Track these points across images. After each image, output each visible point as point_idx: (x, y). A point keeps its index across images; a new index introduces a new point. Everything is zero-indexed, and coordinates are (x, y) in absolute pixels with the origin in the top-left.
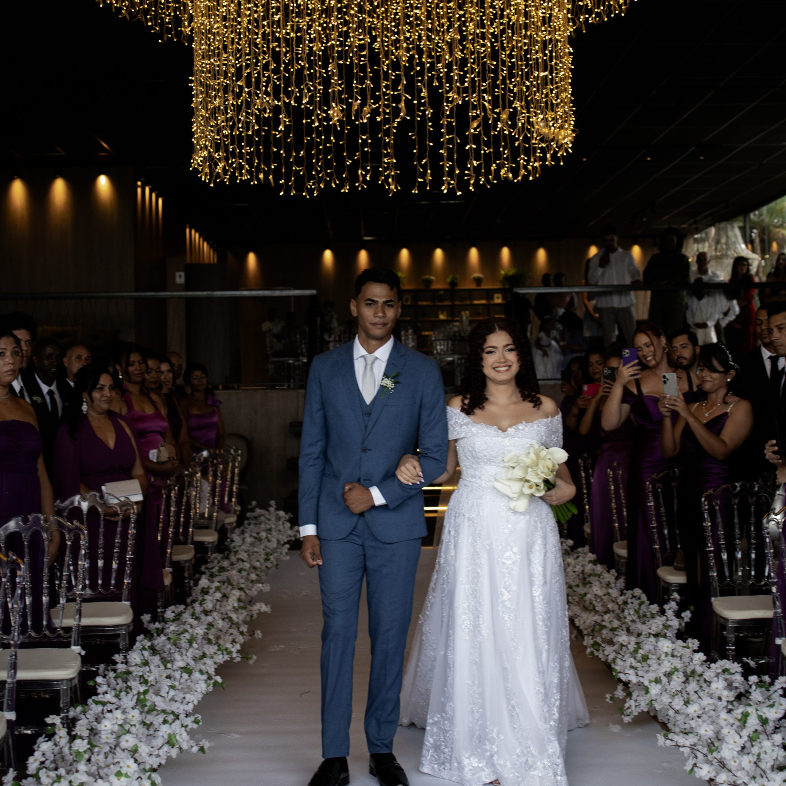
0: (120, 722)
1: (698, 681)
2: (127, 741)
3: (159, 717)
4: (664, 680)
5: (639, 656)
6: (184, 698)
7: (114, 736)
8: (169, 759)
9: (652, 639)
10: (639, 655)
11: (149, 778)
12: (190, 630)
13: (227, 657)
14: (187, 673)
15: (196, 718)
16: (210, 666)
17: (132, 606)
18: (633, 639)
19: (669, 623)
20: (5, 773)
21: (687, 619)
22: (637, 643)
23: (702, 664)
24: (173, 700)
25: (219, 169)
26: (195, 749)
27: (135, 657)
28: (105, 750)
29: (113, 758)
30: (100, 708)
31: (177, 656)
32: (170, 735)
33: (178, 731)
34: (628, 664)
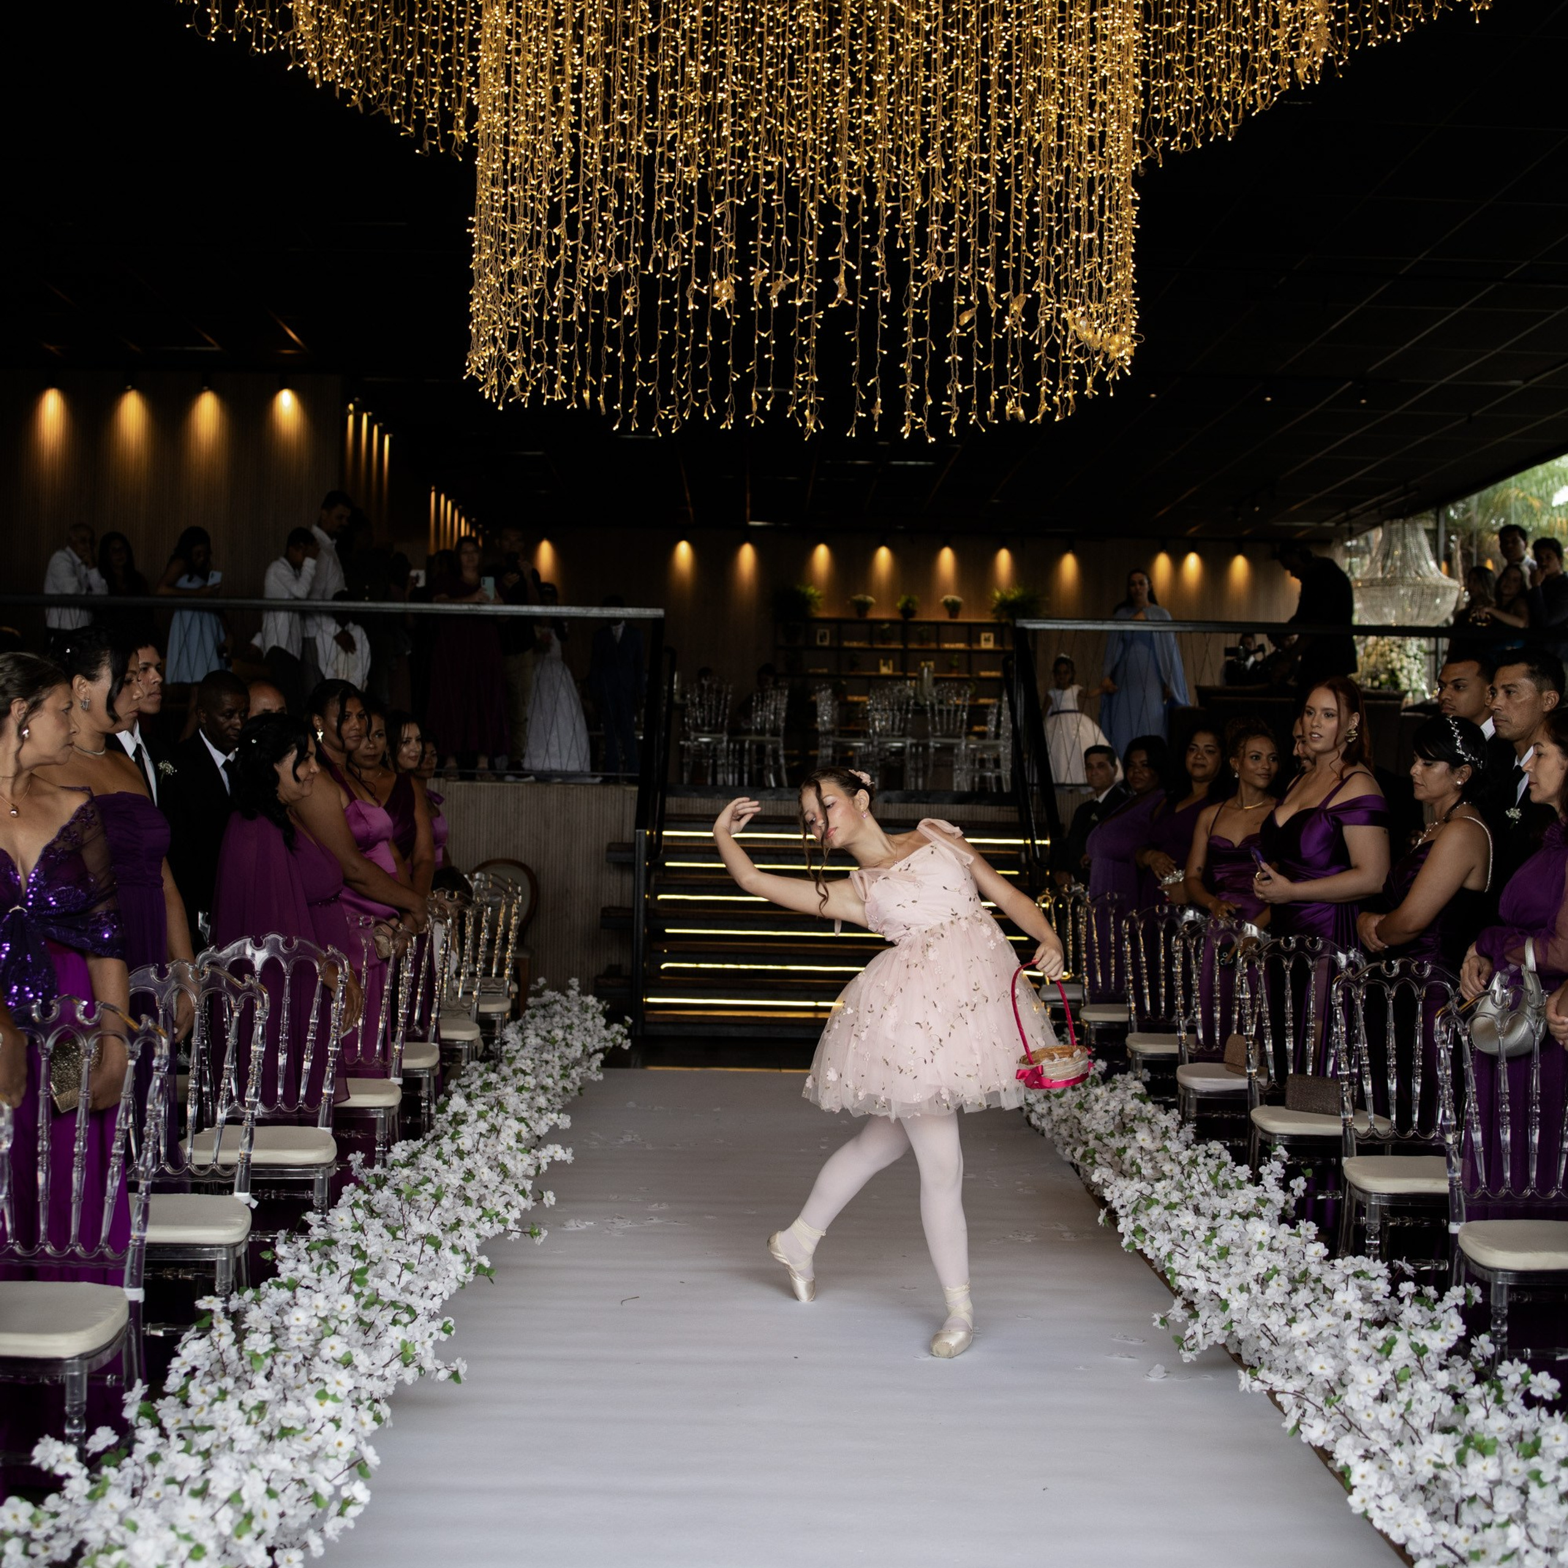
0: (322, 1314)
1: (1313, 1290)
2: (332, 1348)
3: (384, 1313)
4: (1255, 1288)
5: (1213, 1249)
6: (426, 1288)
7: (312, 1337)
8: (400, 1384)
9: (1237, 1220)
10: (1214, 1247)
11: (370, 1408)
12: (435, 1180)
13: (499, 1228)
14: (432, 1244)
15: (445, 1324)
16: (469, 1239)
17: (334, 1134)
18: (1205, 1223)
19: (1266, 1195)
20: (130, 1388)
21: (1299, 1192)
22: (1212, 1229)
23: (1320, 1263)
24: (406, 1289)
25: (514, 381)
26: (443, 1375)
27: (341, 1216)
28: (294, 1361)
29: (309, 1373)
30: (285, 1295)
31: (413, 1219)
32: (404, 1344)
33: (418, 1336)
34: (1194, 1261)
